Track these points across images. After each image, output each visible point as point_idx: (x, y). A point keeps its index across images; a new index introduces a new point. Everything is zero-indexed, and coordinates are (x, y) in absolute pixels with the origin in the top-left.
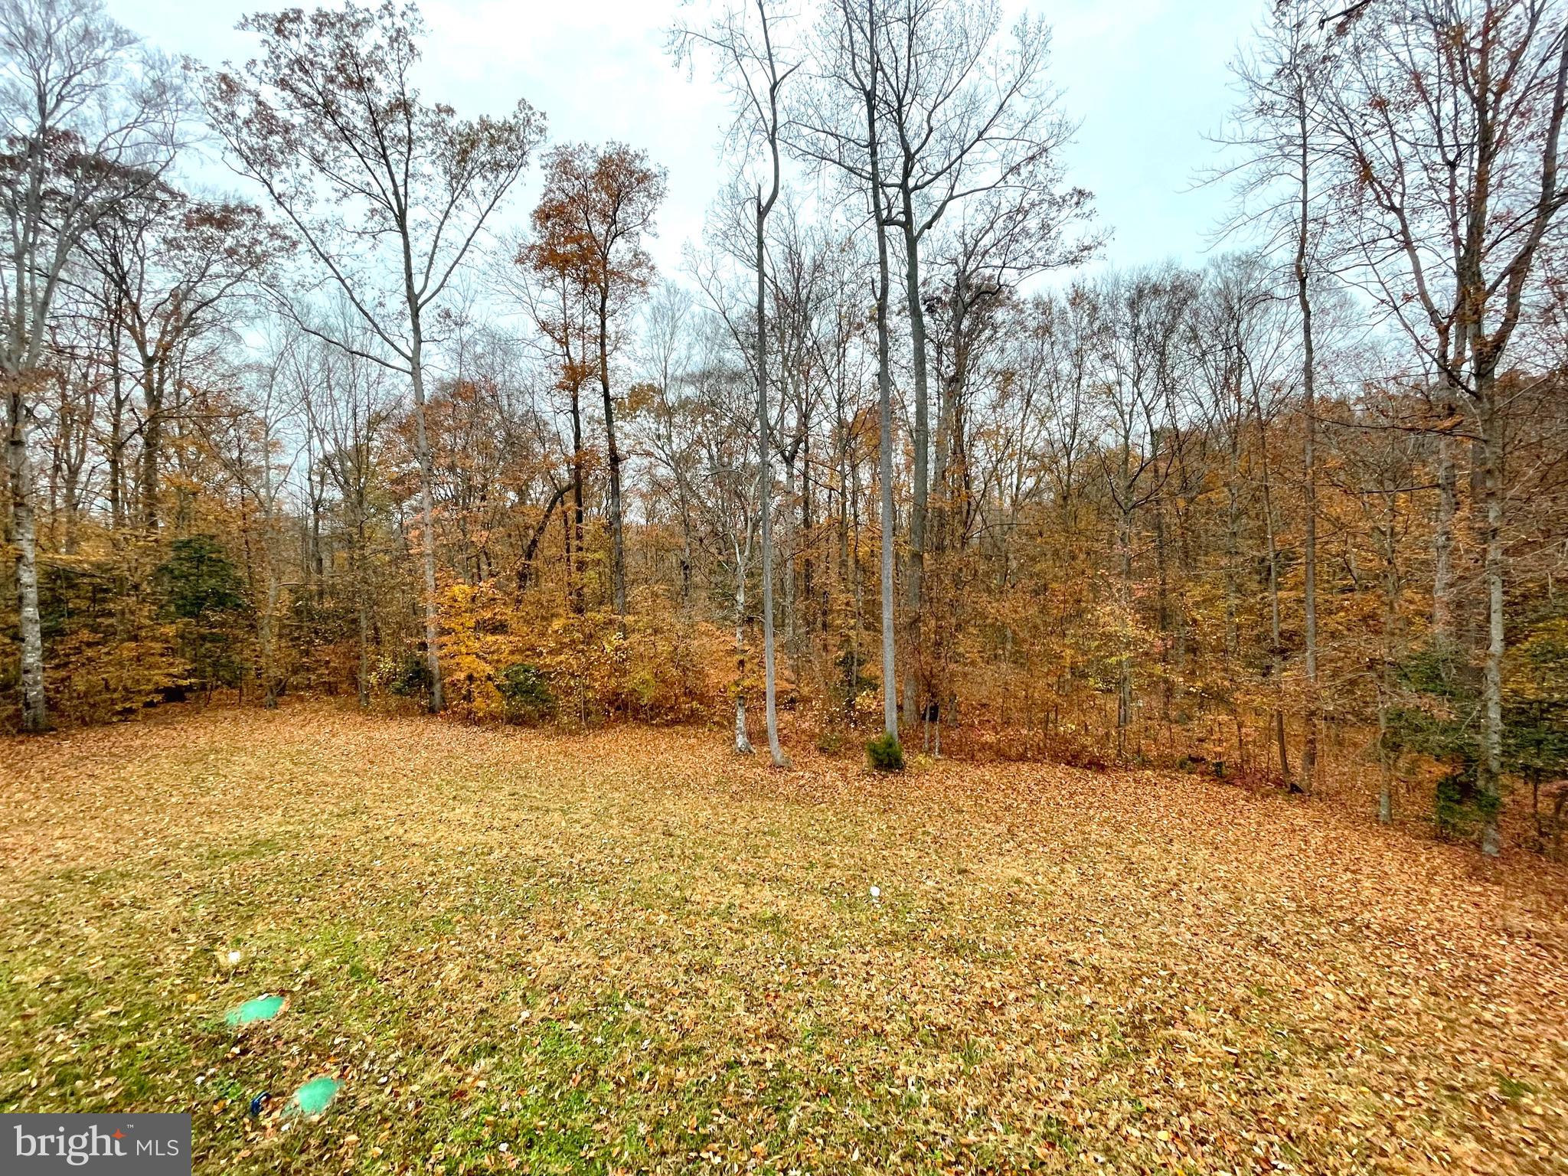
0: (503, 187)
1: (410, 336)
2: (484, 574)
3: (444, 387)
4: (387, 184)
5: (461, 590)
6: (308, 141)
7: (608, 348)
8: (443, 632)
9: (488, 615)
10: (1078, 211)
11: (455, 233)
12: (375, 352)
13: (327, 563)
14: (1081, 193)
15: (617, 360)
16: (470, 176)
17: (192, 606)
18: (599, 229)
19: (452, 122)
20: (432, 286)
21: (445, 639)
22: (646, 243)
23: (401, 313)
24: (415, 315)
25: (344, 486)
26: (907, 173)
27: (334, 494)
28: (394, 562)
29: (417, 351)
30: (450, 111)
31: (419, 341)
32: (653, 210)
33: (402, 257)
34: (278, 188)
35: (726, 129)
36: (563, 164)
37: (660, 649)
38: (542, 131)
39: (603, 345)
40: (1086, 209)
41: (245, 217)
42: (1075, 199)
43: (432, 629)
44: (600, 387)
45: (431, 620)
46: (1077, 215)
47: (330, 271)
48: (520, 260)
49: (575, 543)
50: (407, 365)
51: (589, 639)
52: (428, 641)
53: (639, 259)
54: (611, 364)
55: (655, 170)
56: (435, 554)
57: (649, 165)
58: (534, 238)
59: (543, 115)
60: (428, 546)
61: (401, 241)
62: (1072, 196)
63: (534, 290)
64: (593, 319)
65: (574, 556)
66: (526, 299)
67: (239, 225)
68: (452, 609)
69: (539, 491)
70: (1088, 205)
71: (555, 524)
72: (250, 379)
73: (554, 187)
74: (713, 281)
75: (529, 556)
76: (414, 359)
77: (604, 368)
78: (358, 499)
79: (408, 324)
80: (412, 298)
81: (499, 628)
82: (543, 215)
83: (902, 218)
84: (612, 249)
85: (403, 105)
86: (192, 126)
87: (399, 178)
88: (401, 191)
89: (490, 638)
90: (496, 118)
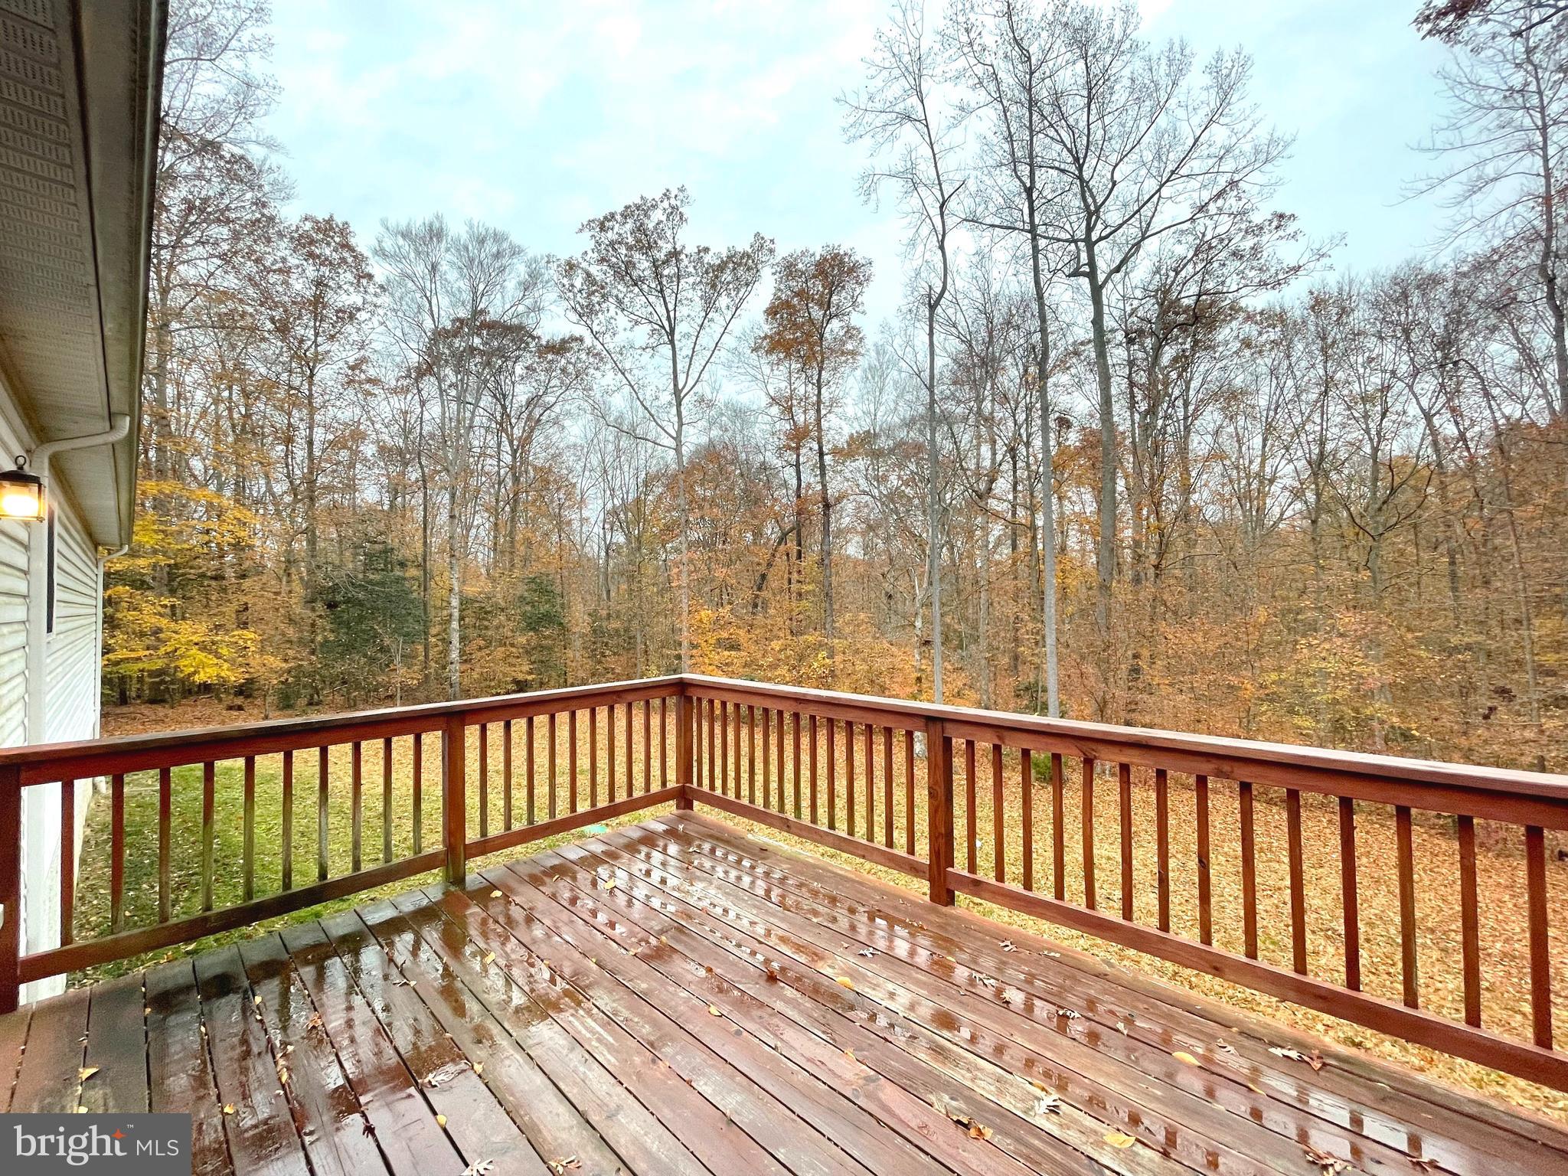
0: (742, 300)
1: (676, 419)
2: (725, 602)
3: (697, 452)
4: (662, 311)
5: (706, 614)
6: (615, 292)
7: (823, 412)
8: (694, 646)
9: (725, 635)
10: (1281, 233)
11: (707, 340)
12: (651, 436)
13: (613, 594)
14: (1281, 216)
15: (830, 422)
16: (719, 295)
17: (533, 624)
18: (817, 313)
19: (708, 258)
20: (691, 383)
21: (694, 652)
22: (855, 319)
23: (670, 403)
24: (679, 405)
25: (628, 536)
26: (1090, 229)
27: (620, 538)
28: (661, 593)
29: (679, 432)
30: (706, 250)
31: (681, 424)
32: (861, 293)
33: (671, 363)
34: (596, 328)
35: (905, 241)
36: (789, 269)
37: (857, 668)
38: (771, 251)
39: (818, 411)
40: (1290, 230)
41: (573, 344)
42: (1275, 223)
43: (685, 644)
44: (816, 447)
45: (685, 637)
46: (1281, 238)
47: (625, 381)
48: (755, 350)
49: (795, 576)
50: (673, 444)
51: (801, 658)
52: (682, 652)
53: (851, 332)
54: (824, 424)
55: (862, 262)
56: (689, 587)
57: (858, 257)
58: (767, 329)
59: (772, 241)
60: (684, 580)
61: (670, 352)
62: (1271, 222)
63: (766, 370)
64: (812, 390)
65: (794, 587)
66: (759, 377)
67: (569, 350)
68: (700, 630)
69: (771, 531)
70: (1292, 227)
71: (780, 561)
72: (569, 459)
73: (782, 287)
74: (908, 349)
75: (760, 589)
76: (678, 439)
77: (820, 429)
78: (637, 543)
79: (674, 410)
80: (677, 392)
81: (734, 646)
82: (772, 312)
83: (1087, 269)
84: (828, 330)
85: (675, 254)
86: (549, 297)
87: (671, 307)
88: (672, 314)
89: (726, 653)
90: (740, 249)
